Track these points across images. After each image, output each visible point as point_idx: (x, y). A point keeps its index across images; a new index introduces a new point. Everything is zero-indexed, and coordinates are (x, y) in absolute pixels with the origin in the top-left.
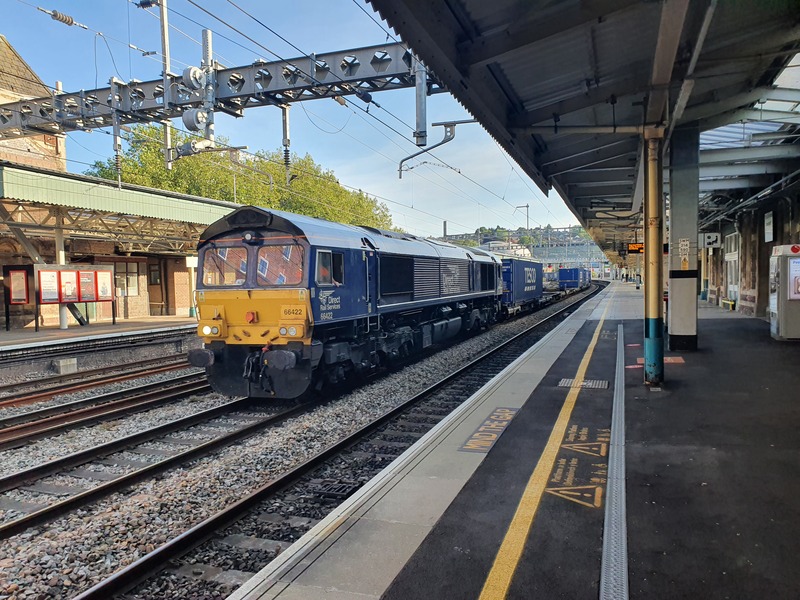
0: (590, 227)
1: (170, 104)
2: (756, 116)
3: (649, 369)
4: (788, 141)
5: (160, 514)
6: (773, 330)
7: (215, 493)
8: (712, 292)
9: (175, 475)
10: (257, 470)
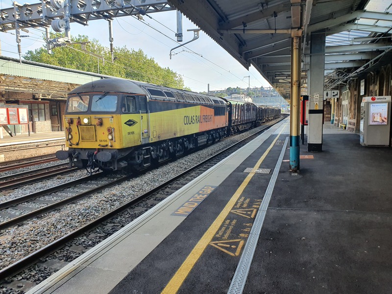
0: (276, 87)
1: (46, 16)
2: (355, 27)
3: (291, 163)
4: (373, 42)
5: (10, 248)
6: (361, 140)
7: (49, 233)
8: (336, 120)
9: (30, 223)
10: (79, 219)
